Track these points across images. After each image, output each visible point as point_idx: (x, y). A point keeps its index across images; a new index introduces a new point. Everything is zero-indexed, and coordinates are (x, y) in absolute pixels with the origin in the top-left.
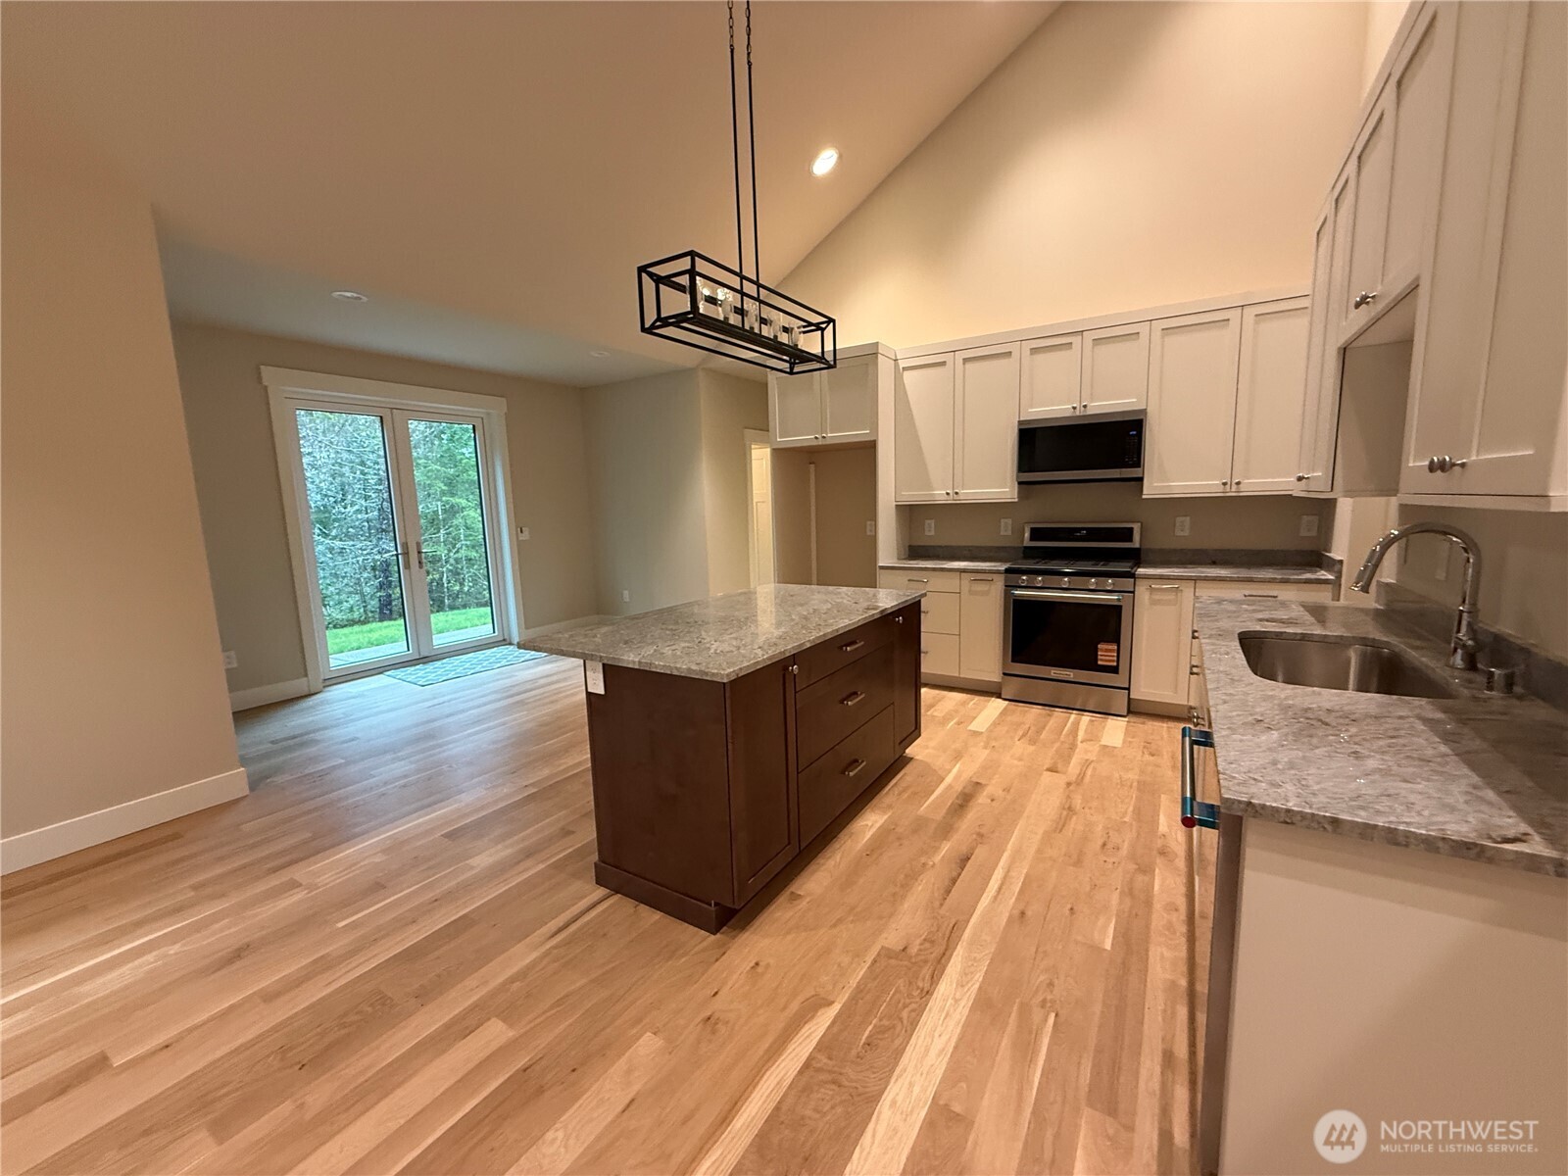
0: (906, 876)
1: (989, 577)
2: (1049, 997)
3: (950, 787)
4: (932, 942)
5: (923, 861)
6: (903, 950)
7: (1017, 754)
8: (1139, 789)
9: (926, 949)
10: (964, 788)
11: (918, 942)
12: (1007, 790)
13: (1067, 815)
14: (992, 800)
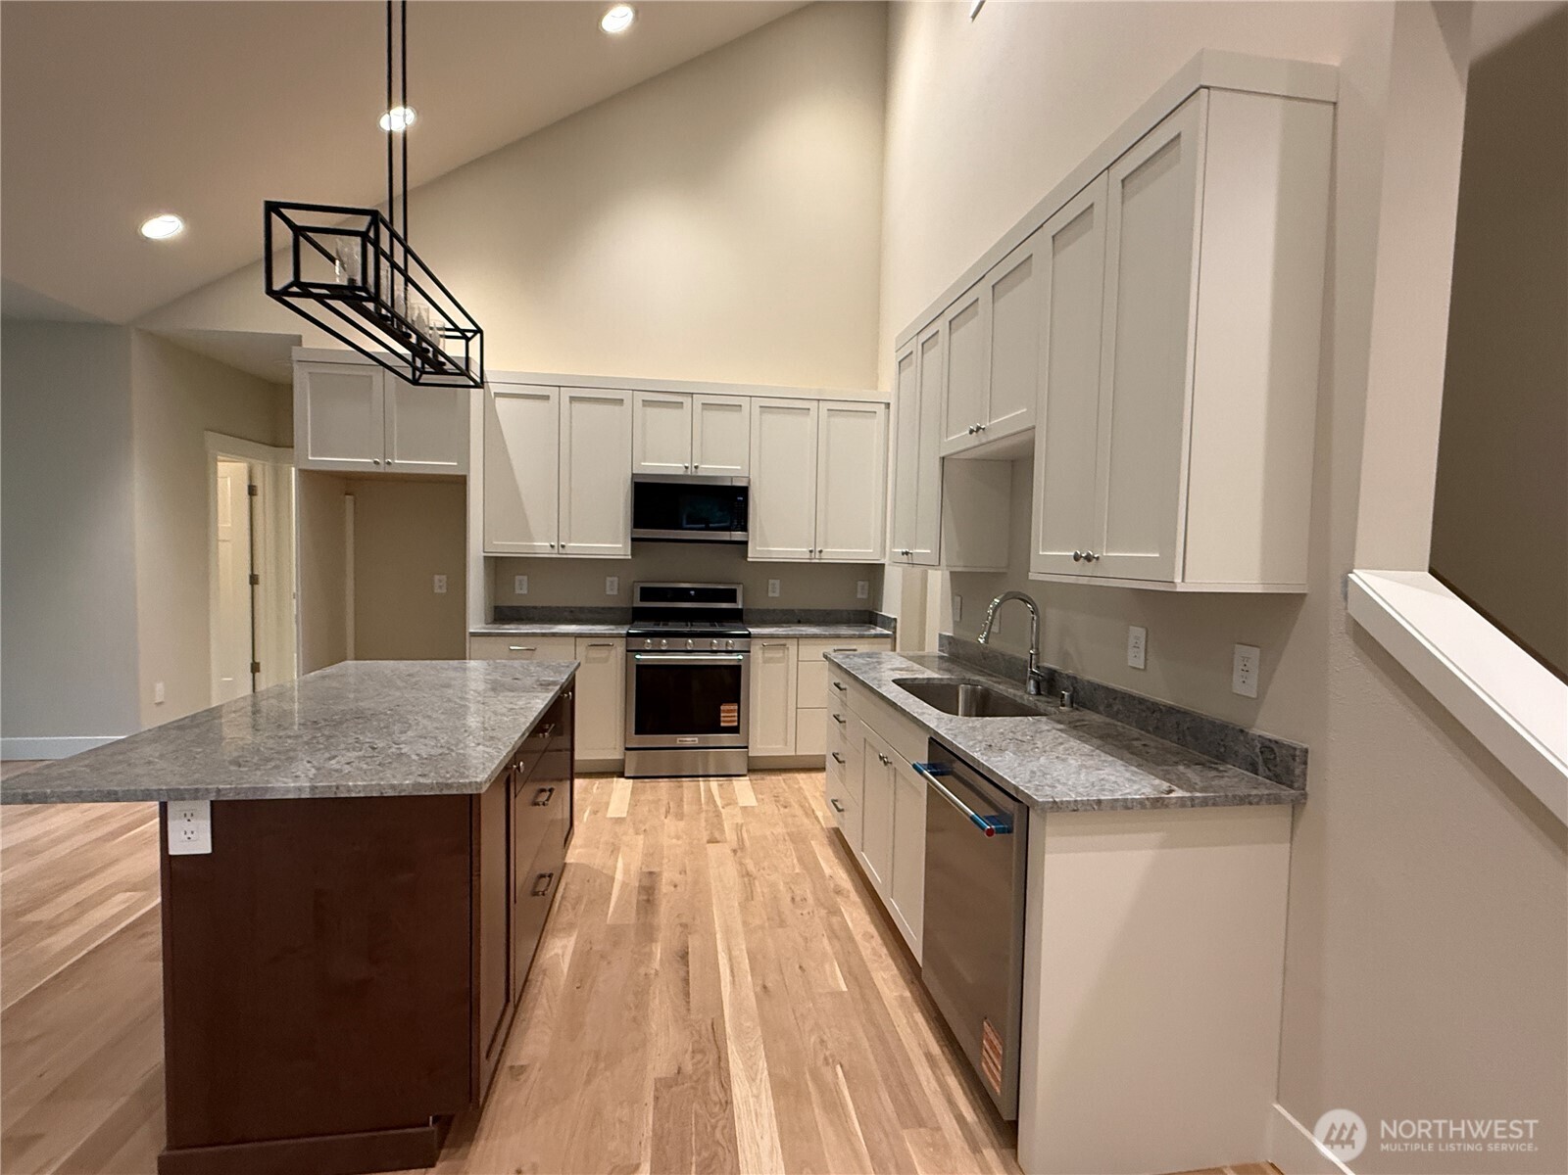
0: (636, 994)
1: (610, 641)
2: (828, 1053)
3: (624, 885)
4: (702, 1051)
5: (643, 973)
6: (679, 1073)
7: (671, 833)
8: (792, 841)
9: (699, 1062)
10: (640, 881)
11: (688, 1056)
12: (683, 872)
13: (749, 880)
14: (675, 886)
